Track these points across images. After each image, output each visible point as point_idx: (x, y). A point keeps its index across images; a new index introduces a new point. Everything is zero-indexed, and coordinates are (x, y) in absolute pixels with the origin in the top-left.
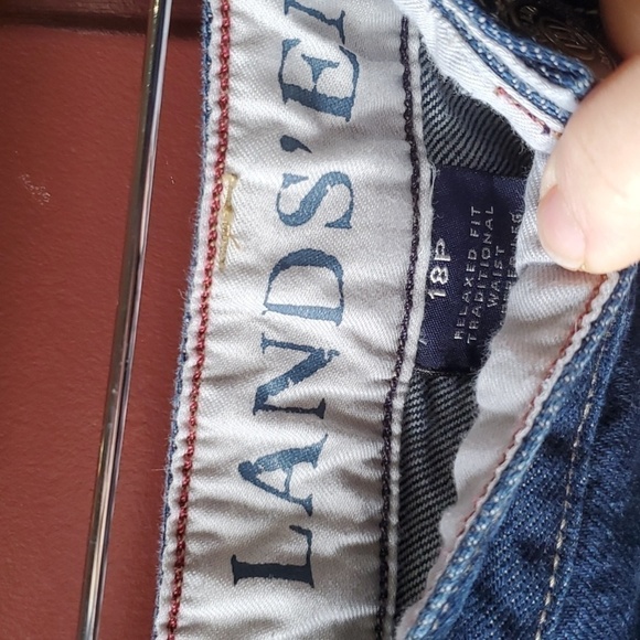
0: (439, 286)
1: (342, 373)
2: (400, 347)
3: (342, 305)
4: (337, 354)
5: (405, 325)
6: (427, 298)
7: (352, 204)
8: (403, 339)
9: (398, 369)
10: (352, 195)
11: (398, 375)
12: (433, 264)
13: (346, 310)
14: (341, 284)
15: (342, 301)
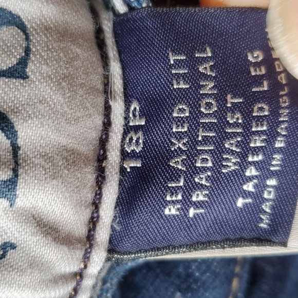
0: (134, 155)
1: (21, 270)
2: (90, 231)
3: (17, 176)
4: (13, 247)
5: (96, 205)
6: (122, 170)
7: (27, 50)
8: (93, 222)
9: (86, 258)
10: (27, 39)
11: (86, 267)
12: (127, 129)
13: (21, 182)
14: (15, 149)
15: (15, 171)
